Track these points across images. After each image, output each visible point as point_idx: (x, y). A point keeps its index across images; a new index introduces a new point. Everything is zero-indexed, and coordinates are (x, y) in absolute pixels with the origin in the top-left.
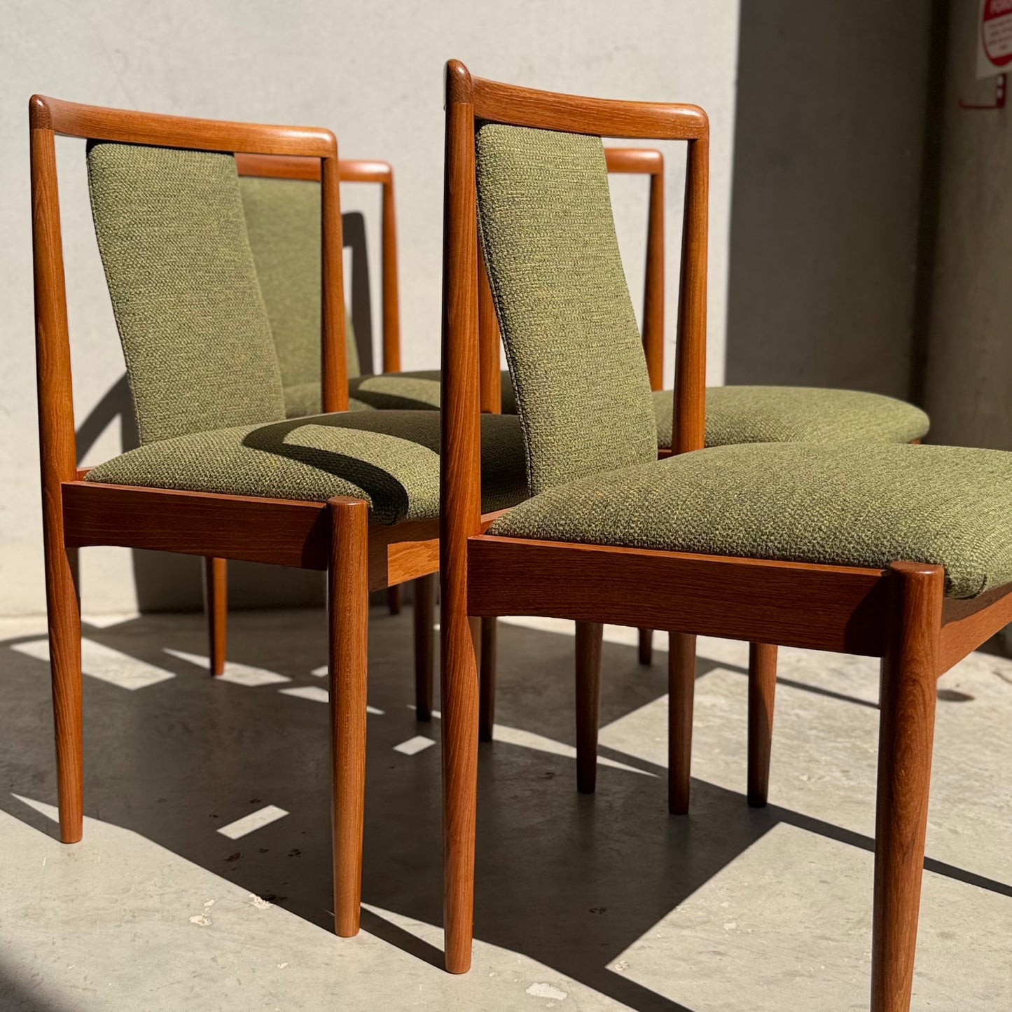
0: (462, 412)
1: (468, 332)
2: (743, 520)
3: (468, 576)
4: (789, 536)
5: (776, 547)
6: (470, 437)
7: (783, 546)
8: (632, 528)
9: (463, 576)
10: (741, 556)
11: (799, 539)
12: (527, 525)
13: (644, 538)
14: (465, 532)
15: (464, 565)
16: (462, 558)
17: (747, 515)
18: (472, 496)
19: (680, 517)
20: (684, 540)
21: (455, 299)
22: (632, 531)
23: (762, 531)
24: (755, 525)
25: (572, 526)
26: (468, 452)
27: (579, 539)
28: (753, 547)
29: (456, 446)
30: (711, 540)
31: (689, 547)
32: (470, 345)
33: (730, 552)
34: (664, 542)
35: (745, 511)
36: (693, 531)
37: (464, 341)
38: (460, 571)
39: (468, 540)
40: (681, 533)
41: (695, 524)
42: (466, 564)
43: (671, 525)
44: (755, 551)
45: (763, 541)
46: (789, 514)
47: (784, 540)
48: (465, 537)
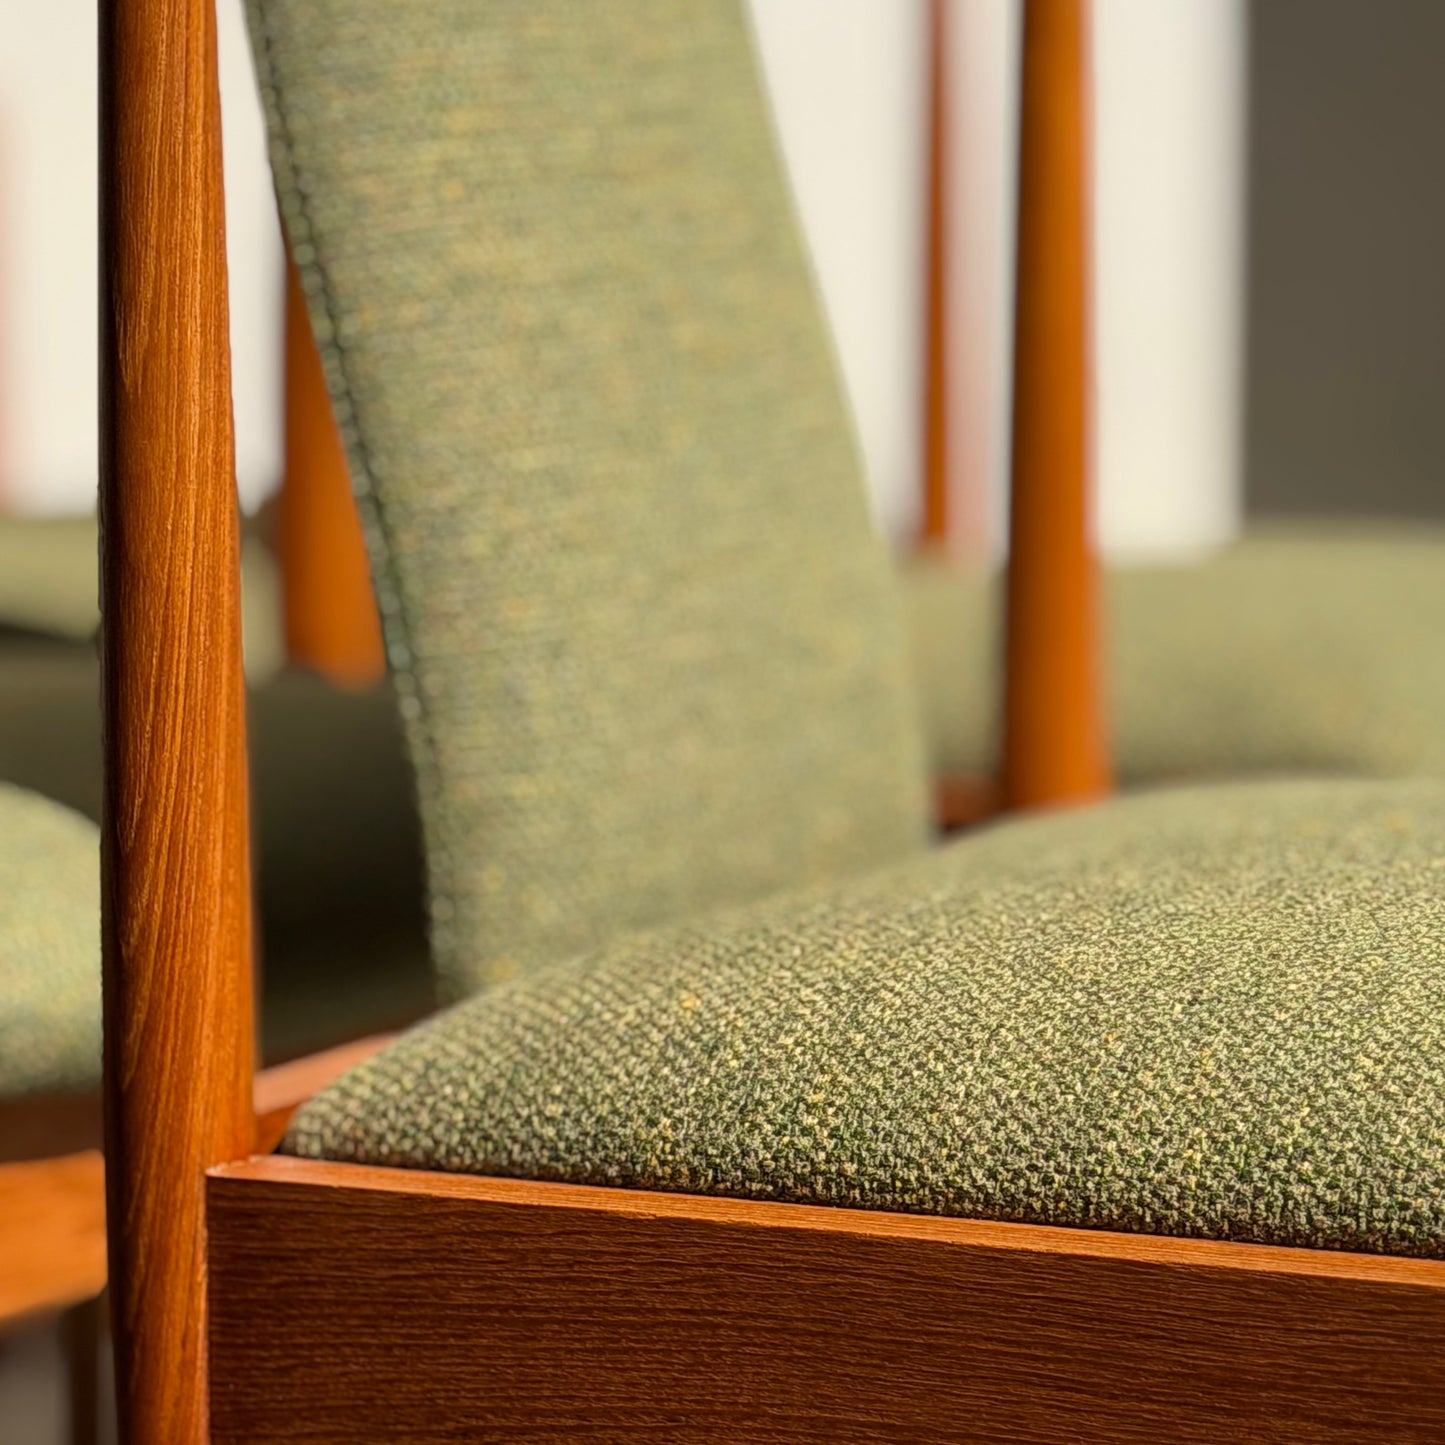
0: (177, 705)
1: (194, 411)
2: (1205, 1101)
3: (211, 1314)
4: (1366, 1161)
5: (1320, 1200)
6: (208, 797)
7: (1345, 1199)
8: (806, 1131)
9: (191, 1312)
10: (1197, 1234)
11: (1401, 1173)
12: (425, 1119)
13: (851, 1168)
14: (194, 1151)
15: (193, 1272)
16: (186, 1247)
17: (1216, 1082)
18: (219, 1014)
19: (979, 1089)
20: (992, 1175)
21: (147, 293)
22: (805, 1142)
23: (1268, 1142)
24: (1245, 1119)
25: (588, 1123)
26: (202, 855)
27: (613, 1171)
28: (1240, 1201)
29: (158, 830)
30: (1088, 1173)
31: (1013, 1201)
32: (202, 459)
33: (1158, 1220)
34: (923, 1182)
35: (1210, 1066)
36: (1025, 1141)
37: (181, 444)
38: (181, 1295)
39: (210, 1180)
40: (980, 1149)
41: (1032, 1116)
42: (203, 1268)
43: (946, 1121)
44: (1244, 1213)
45: (1275, 1177)
46: (1369, 1077)
47: (1348, 1174)
48: (197, 1169)
